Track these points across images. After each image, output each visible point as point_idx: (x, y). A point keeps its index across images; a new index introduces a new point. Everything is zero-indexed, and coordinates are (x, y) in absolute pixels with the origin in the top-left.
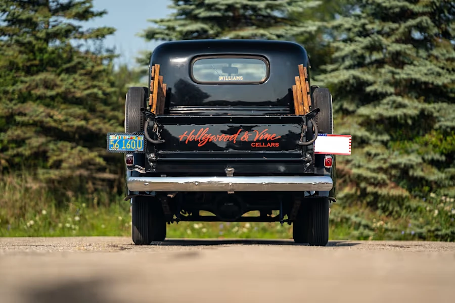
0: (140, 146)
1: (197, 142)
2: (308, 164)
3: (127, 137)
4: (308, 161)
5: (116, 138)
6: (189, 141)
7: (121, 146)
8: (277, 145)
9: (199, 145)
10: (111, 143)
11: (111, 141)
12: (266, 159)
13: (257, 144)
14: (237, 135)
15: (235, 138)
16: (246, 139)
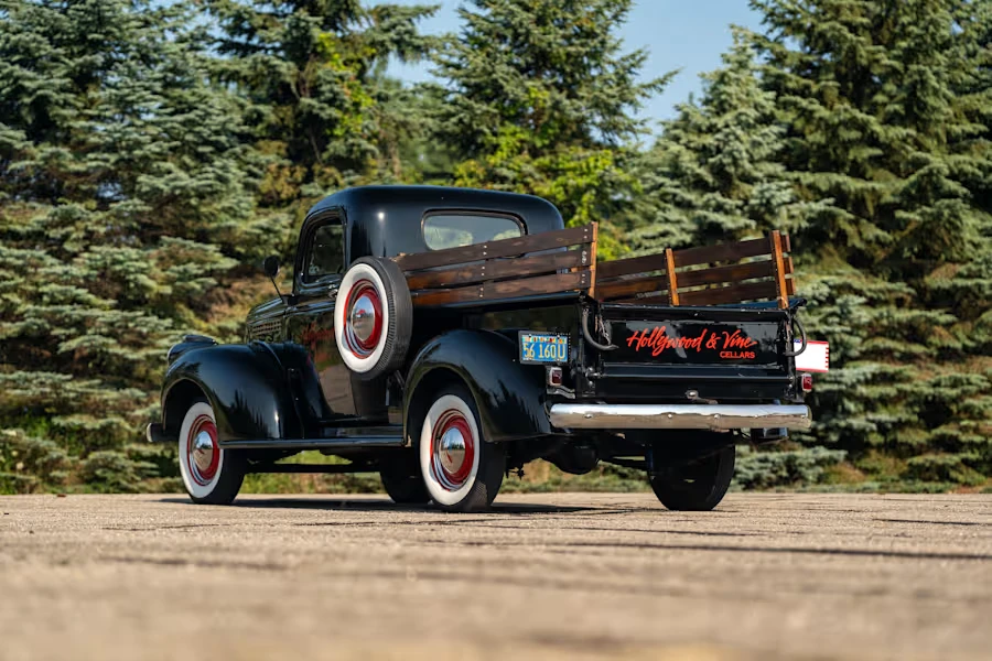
0: (562, 355)
2: (790, 385)
3: (545, 339)
4: (792, 382)
5: (531, 340)
6: (640, 348)
7: (537, 353)
8: (752, 355)
10: (525, 349)
11: (524, 344)
12: (742, 377)
13: (727, 353)
14: (701, 339)
15: (699, 343)
16: (713, 346)
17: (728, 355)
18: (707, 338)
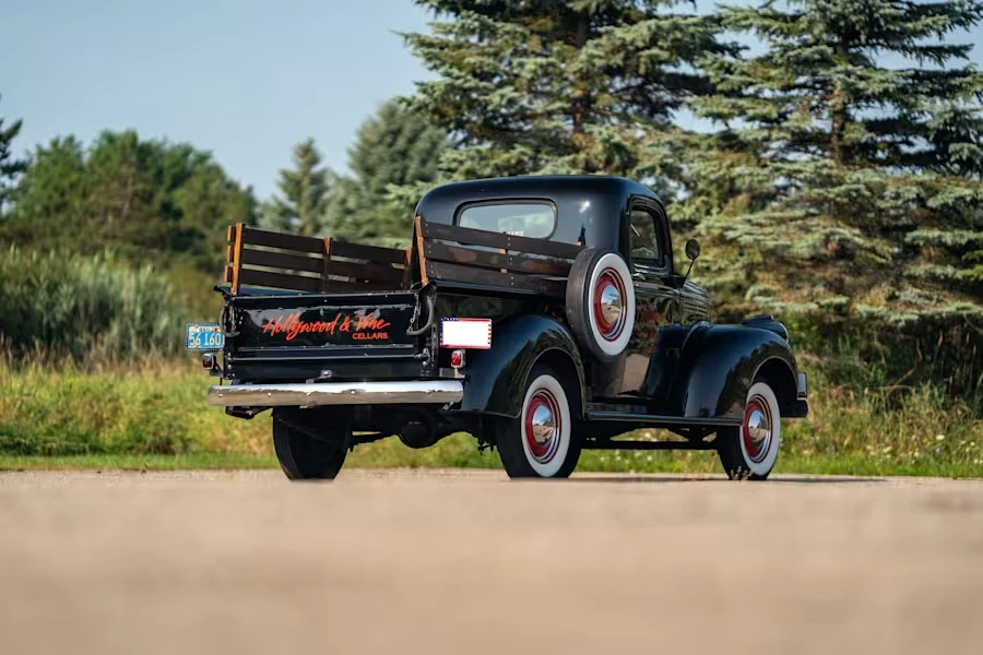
1: (285, 334)
2: (424, 363)
3: (211, 329)
4: (425, 359)
5: (198, 331)
6: (275, 333)
7: (203, 342)
8: (385, 336)
9: (288, 338)
10: (190, 338)
11: (191, 334)
12: (367, 356)
13: (359, 335)
14: (335, 323)
15: (333, 327)
16: (346, 329)
17: (360, 336)
18: (341, 320)
